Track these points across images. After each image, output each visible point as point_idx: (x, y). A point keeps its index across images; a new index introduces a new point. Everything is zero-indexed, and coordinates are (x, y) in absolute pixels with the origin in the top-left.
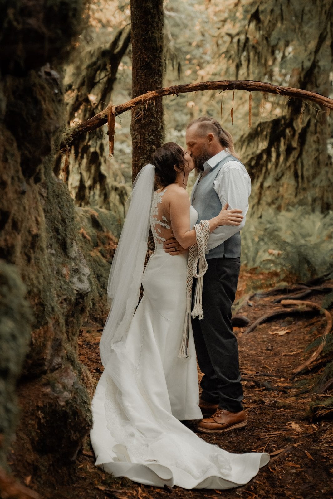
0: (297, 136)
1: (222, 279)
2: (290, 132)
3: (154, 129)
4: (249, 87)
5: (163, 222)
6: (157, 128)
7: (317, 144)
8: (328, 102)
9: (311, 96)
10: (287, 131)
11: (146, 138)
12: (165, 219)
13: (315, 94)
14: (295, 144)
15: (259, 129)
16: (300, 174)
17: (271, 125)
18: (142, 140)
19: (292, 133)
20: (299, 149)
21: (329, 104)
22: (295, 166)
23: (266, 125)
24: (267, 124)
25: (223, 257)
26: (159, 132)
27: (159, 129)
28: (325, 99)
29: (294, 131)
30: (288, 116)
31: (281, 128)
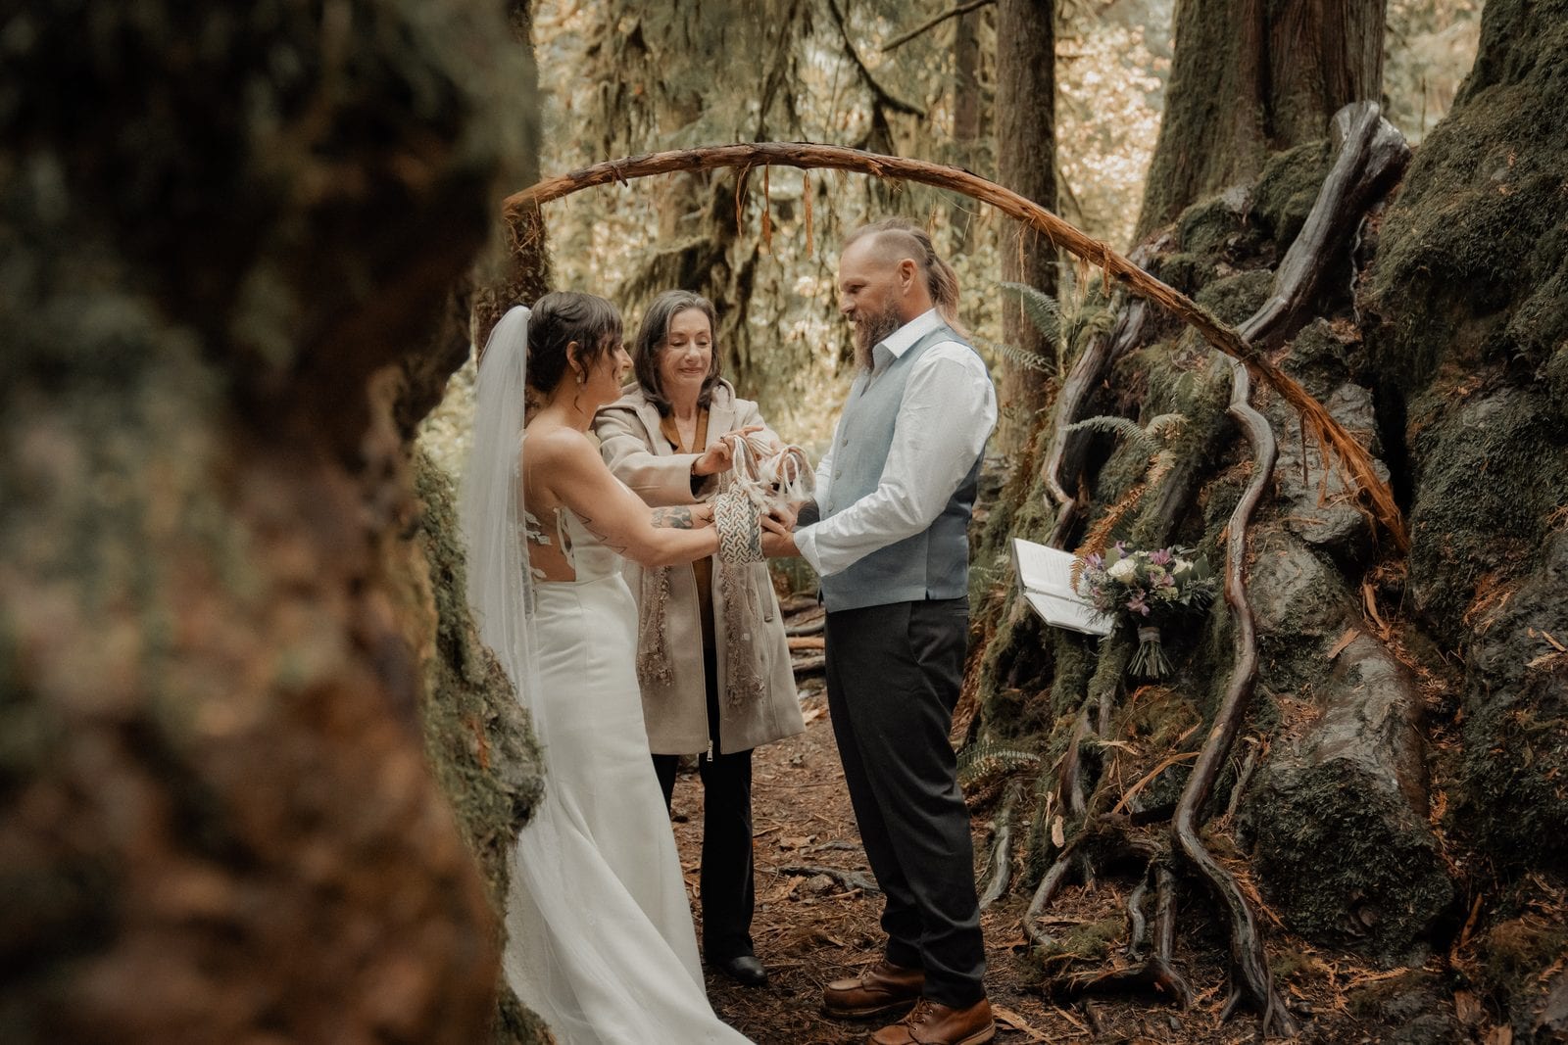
0: (734, 281)
1: (926, 660)
2: (719, 273)
3: (530, 274)
4: (803, 159)
6: (535, 273)
7: (772, 295)
9: (953, 179)
10: (714, 273)
11: (512, 296)
12: (532, 518)
13: (962, 173)
14: (731, 296)
15: (656, 270)
16: (743, 358)
17: (679, 259)
18: (501, 302)
19: (724, 274)
20: (738, 307)
21: (997, 198)
22: (733, 342)
23: (671, 261)
24: (672, 258)
25: (923, 598)
26: (541, 281)
27: (540, 274)
28: (988, 184)
29: (729, 271)
30: (714, 241)
31: (701, 266)
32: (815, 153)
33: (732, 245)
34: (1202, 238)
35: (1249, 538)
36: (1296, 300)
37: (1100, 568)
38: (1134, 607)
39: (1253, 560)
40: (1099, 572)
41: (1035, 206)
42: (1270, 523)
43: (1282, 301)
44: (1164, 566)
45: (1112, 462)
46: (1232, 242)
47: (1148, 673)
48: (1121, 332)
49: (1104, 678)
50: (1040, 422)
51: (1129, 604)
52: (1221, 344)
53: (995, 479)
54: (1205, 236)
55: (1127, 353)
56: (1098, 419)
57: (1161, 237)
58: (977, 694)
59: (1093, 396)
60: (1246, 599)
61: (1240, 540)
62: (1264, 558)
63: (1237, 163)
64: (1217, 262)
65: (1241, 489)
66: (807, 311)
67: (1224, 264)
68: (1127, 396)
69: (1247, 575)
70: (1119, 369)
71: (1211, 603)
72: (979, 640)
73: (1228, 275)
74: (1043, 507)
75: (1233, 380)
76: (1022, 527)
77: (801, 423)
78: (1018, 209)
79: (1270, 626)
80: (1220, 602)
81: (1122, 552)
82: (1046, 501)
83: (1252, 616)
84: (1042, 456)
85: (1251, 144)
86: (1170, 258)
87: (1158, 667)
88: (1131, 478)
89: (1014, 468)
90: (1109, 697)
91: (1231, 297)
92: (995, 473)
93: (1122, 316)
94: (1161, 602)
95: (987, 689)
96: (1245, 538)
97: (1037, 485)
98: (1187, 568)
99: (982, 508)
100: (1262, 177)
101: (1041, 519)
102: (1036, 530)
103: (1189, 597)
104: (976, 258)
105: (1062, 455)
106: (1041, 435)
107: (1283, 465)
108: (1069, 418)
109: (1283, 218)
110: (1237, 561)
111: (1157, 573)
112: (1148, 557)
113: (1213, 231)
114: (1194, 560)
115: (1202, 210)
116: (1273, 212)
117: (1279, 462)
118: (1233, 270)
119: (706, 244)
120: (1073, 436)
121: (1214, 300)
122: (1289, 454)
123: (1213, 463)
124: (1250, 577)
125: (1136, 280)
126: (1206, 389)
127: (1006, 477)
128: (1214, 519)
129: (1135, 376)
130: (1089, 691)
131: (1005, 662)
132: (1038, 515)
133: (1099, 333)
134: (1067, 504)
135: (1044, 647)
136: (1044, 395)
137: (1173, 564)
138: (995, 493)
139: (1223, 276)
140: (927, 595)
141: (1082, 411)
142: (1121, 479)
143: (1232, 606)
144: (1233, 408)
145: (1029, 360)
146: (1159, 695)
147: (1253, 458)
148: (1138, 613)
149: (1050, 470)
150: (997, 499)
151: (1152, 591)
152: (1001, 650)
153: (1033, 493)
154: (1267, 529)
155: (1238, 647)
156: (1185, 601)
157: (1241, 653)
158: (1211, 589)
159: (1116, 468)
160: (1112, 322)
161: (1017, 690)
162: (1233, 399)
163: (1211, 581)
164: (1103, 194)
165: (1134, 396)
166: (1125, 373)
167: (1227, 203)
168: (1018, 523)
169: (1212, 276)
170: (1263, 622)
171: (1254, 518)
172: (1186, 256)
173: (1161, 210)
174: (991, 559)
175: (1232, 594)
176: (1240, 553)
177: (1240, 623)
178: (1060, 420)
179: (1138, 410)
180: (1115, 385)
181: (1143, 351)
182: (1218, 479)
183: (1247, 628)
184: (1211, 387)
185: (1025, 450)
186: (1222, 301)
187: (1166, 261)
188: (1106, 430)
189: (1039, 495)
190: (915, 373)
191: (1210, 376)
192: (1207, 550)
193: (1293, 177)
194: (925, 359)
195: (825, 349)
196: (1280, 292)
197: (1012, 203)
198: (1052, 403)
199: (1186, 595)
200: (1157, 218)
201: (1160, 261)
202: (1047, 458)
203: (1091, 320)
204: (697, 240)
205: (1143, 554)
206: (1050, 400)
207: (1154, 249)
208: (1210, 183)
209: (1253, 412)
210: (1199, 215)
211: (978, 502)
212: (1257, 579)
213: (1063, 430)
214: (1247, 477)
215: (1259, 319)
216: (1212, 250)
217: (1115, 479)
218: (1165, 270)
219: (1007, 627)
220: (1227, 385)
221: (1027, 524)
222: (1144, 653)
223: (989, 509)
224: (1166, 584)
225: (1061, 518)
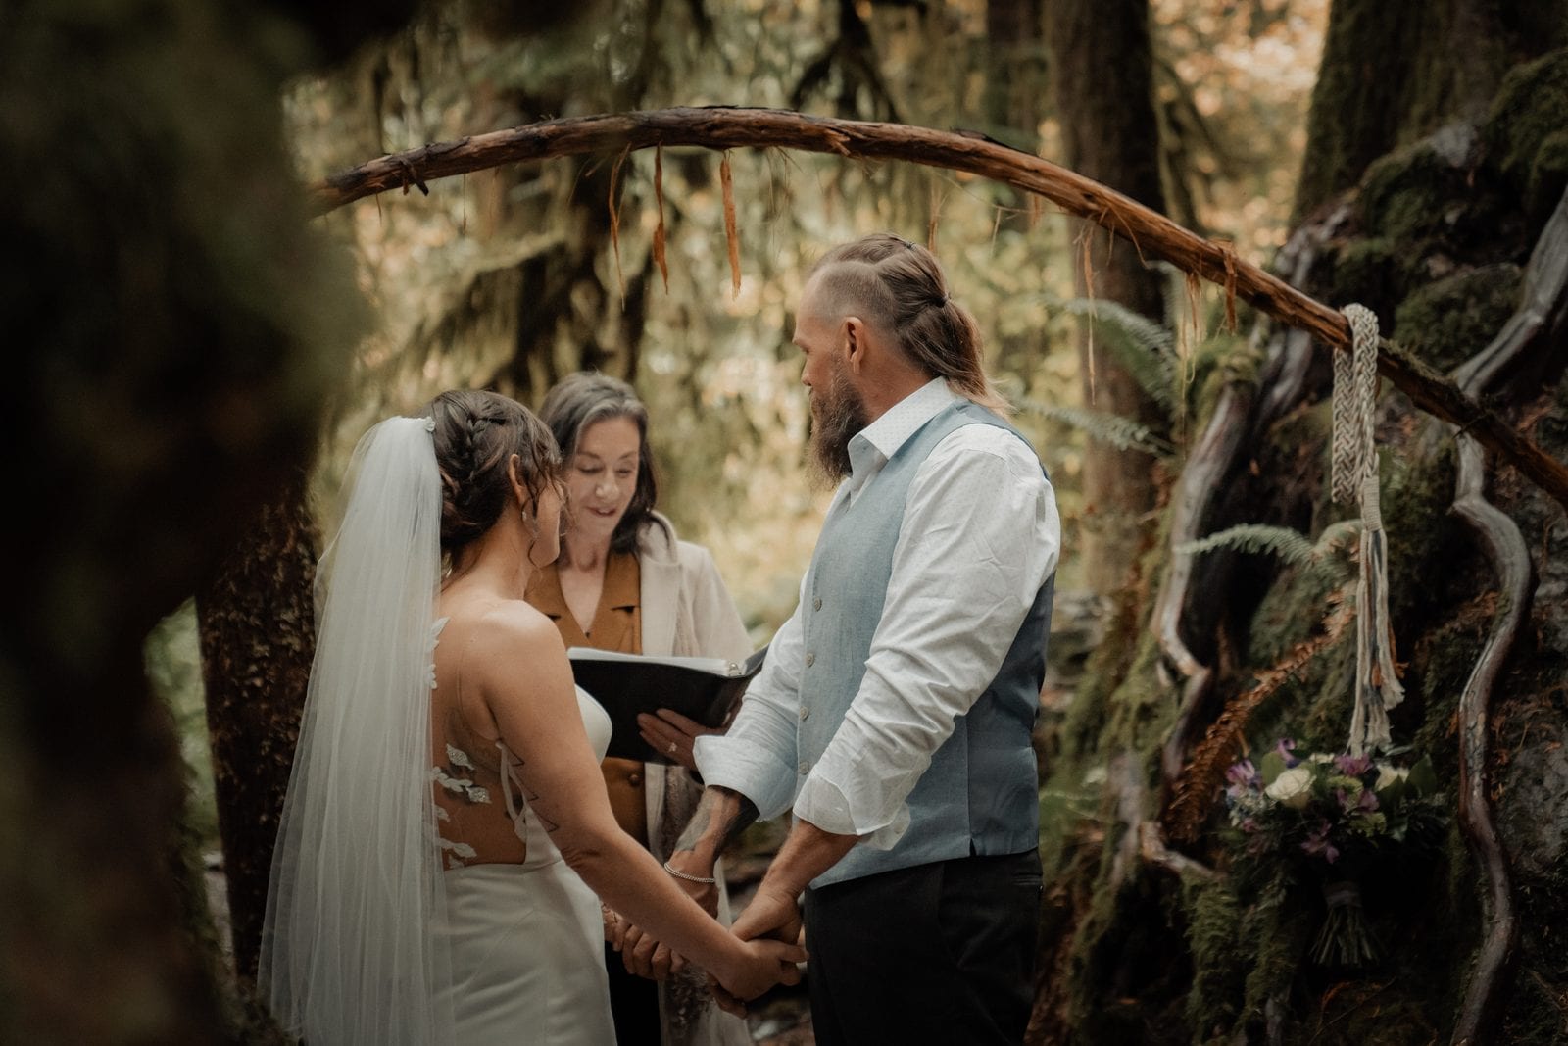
0: (614, 310)
2: (586, 298)
4: (717, 133)
5: (454, 771)
8: (1037, 172)
9: (968, 153)
10: (577, 298)
12: (459, 758)
13: (982, 144)
15: (476, 301)
17: (516, 276)
19: (594, 300)
20: (624, 350)
21: (1042, 181)
23: (502, 281)
24: (504, 275)
25: (968, 853)
28: (1026, 160)
29: (602, 294)
30: (575, 241)
31: (554, 282)
32: (737, 124)
33: (605, 249)
34: (1401, 213)
35: (1498, 723)
36: (1559, 317)
37: (1254, 786)
38: (1314, 849)
39: (1506, 759)
40: (1251, 792)
41: (1105, 191)
42: (1530, 697)
43: (1535, 318)
44: (1360, 776)
45: (1272, 601)
46: (1451, 217)
47: (1344, 960)
48: (1276, 378)
49: (1269, 973)
50: (1148, 537)
51: (1306, 845)
52: (1429, 402)
53: (1078, 636)
54: (1406, 209)
55: (1287, 412)
56: (1241, 532)
57: (1334, 211)
58: (1065, 1012)
59: (1232, 491)
60: (1494, 828)
61: (1480, 729)
62: (1524, 756)
63: (1459, 76)
64: (1429, 252)
65: (1481, 641)
66: (744, 342)
67: (1440, 256)
68: (1291, 487)
69: (1496, 787)
70: (1276, 440)
71: (1443, 834)
72: (1064, 919)
73: (1448, 274)
74: (1157, 684)
75: (1458, 458)
76: (1124, 720)
77: (743, 542)
78: (1078, 199)
79: (1536, 868)
80: (1455, 834)
81: (1288, 757)
82: (1162, 674)
83: (1506, 855)
84: (1152, 597)
85: (1482, 43)
86: (1351, 249)
87: (1360, 948)
88: (1304, 627)
89: (1108, 618)
90: (1279, 1006)
91: (1453, 314)
92: (1079, 626)
93: (1274, 352)
94: (1360, 838)
95: (1079, 1002)
96: (1488, 724)
97: (1145, 648)
98: (1399, 778)
99: (1060, 688)
100: (1495, 106)
101: (1156, 704)
102: (1148, 726)
103: (1404, 829)
104: (1037, 239)
105: (1186, 594)
106: (1149, 561)
107: (1547, 596)
108: (1194, 529)
109: (1534, 174)
110: (1476, 763)
111: (1348, 790)
112: (1332, 764)
113: (1419, 201)
114: (1409, 765)
115: (1399, 165)
116: (1516, 165)
117: (1540, 592)
118: (1458, 265)
119: (560, 249)
120: (1201, 560)
121: (1425, 320)
122: (1557, 578)
123: (1433, 599)
124: (1501, 790)
125: (1282, 305)
126: (1415, 474)
127: (1099, 632)
128: (1439, 693)
129: (1302, 451)
130: (1248, 998)
131: (1108, 951)
132: (1150, 699)
133: (1236, 384)
134: (1198, 677)
135: (1170, 925)
136: (1153, 491)
137: (1376, 774)
138: (1079, 660)
139: (1440, 277)
140: (972, 848)
141: (1216, 515)
142: (1287, 630)
143: (1472, 839)
144: (1461, 505)
145: (1124, 433)
146: (1364, 997)
147: (1497, 587)
148: (1321, 856)
149: (1166, 621)
150: (1082, 670)
151: (1342, 821)
152: (1099, 932)
153: (1140, 661)
154: (1525, 707)
155: (1486, 908)
156: (1397, 835)
157: (1491, 918)
158: (1441, 812)
159: (1278, 610)
160: (1258, 362)
161: (1130, 1001)
162: (1460, 489)
163: (1439, 799)
164: (1256, 109)
165: (1302, 486)
166: (1286, 448)
167: (1440, 151)
168: (1118, 714)
169: (1423, 278)
170: (1525, 864)
171: (1499, 691)
172: (1377, 244)
173: (1338, 160)
174: (1078, 773)
175: (1472, 819)
176: (1481, 749)
177: (1487, 869)
178: (1178, 534)
179: (1310, 510)
180: (1269, 469)
181: (1315, 409)
182: (1441, 626)
183: (1499, 877)
184: (1423, 471)
185: (1125, 584)
186: (1439, 319)
187: (1344, 255)
188: (1254, 549)
189: (1150, 665)
190: (921, 480)
191: (1420, 450)
192: (1430, 746)
193: (1546, 106)
194: (936, 457)
195: (779, 419)
196: (1533, 305)
197: (1068, 189)
198: (1165, 504)
199: (1399, 825)
200: (1331, 174)
201: (1334, 253)
202: (1160, 600)
203: (1223, 360)
204: (543, 242)
205: (1325, 759)
206: (1162, 498)
207: (1323, 234)
208: (1417, 110)
209: (1494, 512)
210: (1393, 173)
211: (1050, 679)
212: (1513, 792)
213: (1184, 550)
214: (1489, 620)
215: (1498, 351)
216: (1419, 232)
217: (1277, 629)
218: (1343, 270)
219: (1107, 894)
220: (1447, 468)
221: (1132, 715)
222: (1335, 926)
223: (1072, 688)
224: (1365, 809)
225: (1187, 702)
